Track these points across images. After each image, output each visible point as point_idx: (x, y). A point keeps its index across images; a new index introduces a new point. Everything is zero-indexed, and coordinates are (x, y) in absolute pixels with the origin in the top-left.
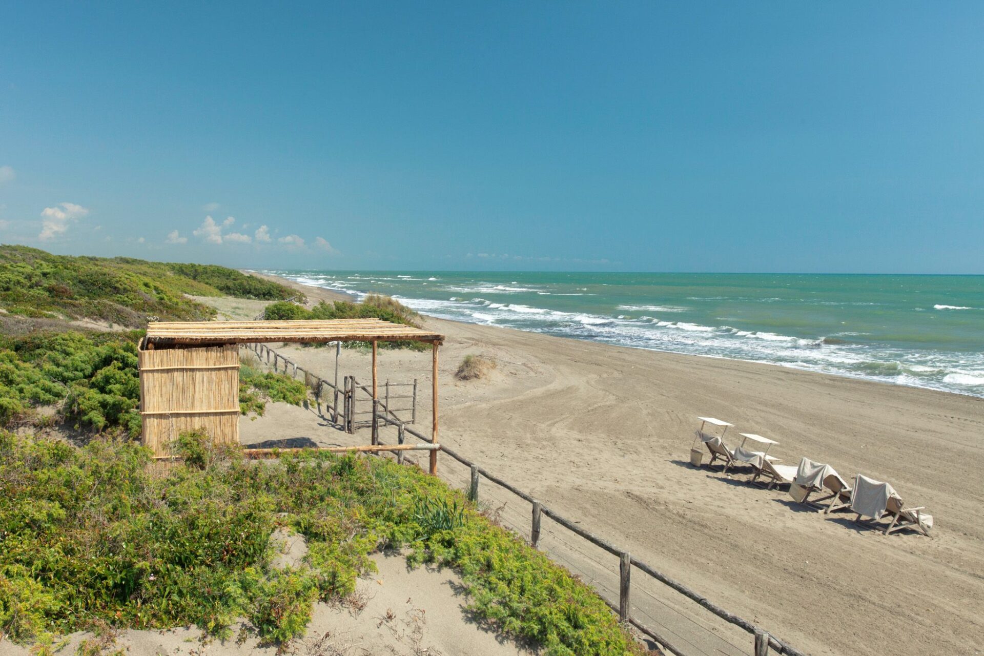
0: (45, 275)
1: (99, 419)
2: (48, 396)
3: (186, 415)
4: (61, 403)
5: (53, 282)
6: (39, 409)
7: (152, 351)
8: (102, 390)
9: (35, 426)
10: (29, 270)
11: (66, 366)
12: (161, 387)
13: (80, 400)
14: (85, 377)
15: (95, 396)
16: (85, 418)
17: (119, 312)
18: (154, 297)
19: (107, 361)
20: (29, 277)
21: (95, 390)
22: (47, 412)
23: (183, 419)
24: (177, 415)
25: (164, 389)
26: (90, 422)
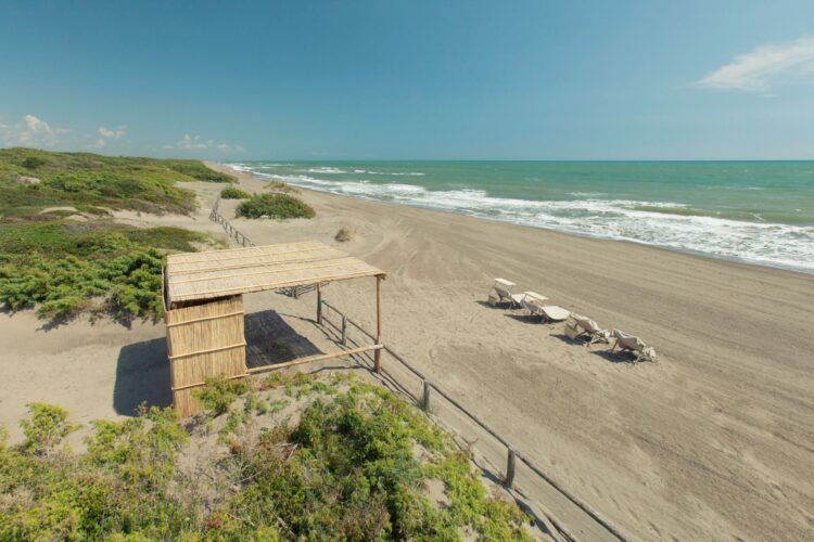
0: (98, 181)
1: (135, 307)
2: (100, 290)
3: (204, 353)
4: (109, 295)
5: (103, 186)
6: (93, 299)
7: (175, 310)
8: (136, 285)
9: (92, 312)
10: (88, 179)
11: (110, 268)
12: (184, 335)
13: (121, 296)
14: (124, 274)
15: (131, 290)
16: (126, 307)
17: (143, 205)
18: (161, 191)
19: (138, 264)
20: (89, 184)
21: (132, 285)
22: (98, 302)
23: (203, 356)
24: (198, 354)
25: (187, 337)
26: (129, 310)
